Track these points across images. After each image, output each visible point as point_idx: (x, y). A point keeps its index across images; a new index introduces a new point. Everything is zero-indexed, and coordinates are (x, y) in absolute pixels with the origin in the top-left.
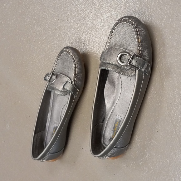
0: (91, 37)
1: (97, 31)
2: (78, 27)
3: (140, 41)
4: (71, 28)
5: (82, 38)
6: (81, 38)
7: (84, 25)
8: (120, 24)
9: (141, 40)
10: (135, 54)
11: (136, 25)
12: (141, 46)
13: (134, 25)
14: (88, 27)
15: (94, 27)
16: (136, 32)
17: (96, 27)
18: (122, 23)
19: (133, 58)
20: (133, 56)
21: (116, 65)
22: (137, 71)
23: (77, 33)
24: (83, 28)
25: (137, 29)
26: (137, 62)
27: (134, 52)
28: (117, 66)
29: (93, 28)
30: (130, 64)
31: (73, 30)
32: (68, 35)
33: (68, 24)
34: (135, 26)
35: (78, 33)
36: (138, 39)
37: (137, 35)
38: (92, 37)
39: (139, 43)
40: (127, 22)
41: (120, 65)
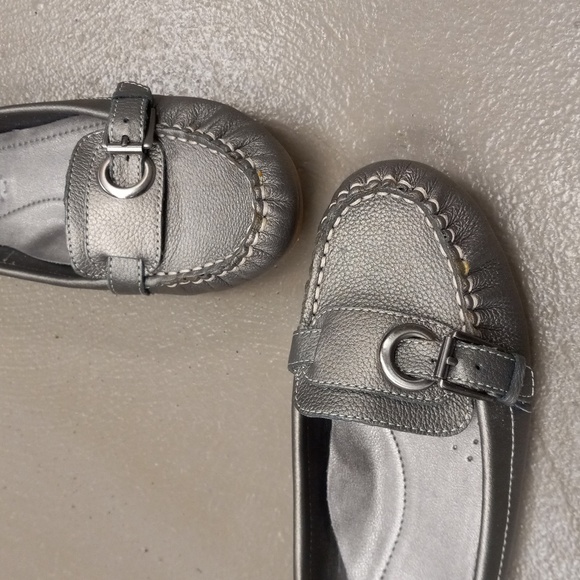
0: (144, 73)
1: (167, 45)
2: (83, 36)
3: (467, 271)
4: (52, 42)
5: (105, 79)
6: (98, 79)
7: (106, 26)
8: (358, 201)
9: (470, 265)
10: (460, 333)
11: (434, 201)
12: (476, 291)
13: (427, 201)
14: (127, 31)
15: (151, 30)
16: (444, 229)
17: (162, 28)
18: (366, 197)
19: (453, 354)
20: (454, 341)
21: (380, 396)
22: (481, 404)
23: (80, 59)
24: (105, 37)
25: (445, 217)
26: (478, 368)
27: (444, 317)
28: (388, 398)
29: (150, 36)
30: (445, 380)
31: (60, 49)
32: (41, 71)
33: (38, 27)
34: (434, 205)
35: (84, 62)
36: (458, 260)
37: (450, 246)
38: (149, 72)
39: (464, 277)
40: (389, 192)
41: (400, 390)
